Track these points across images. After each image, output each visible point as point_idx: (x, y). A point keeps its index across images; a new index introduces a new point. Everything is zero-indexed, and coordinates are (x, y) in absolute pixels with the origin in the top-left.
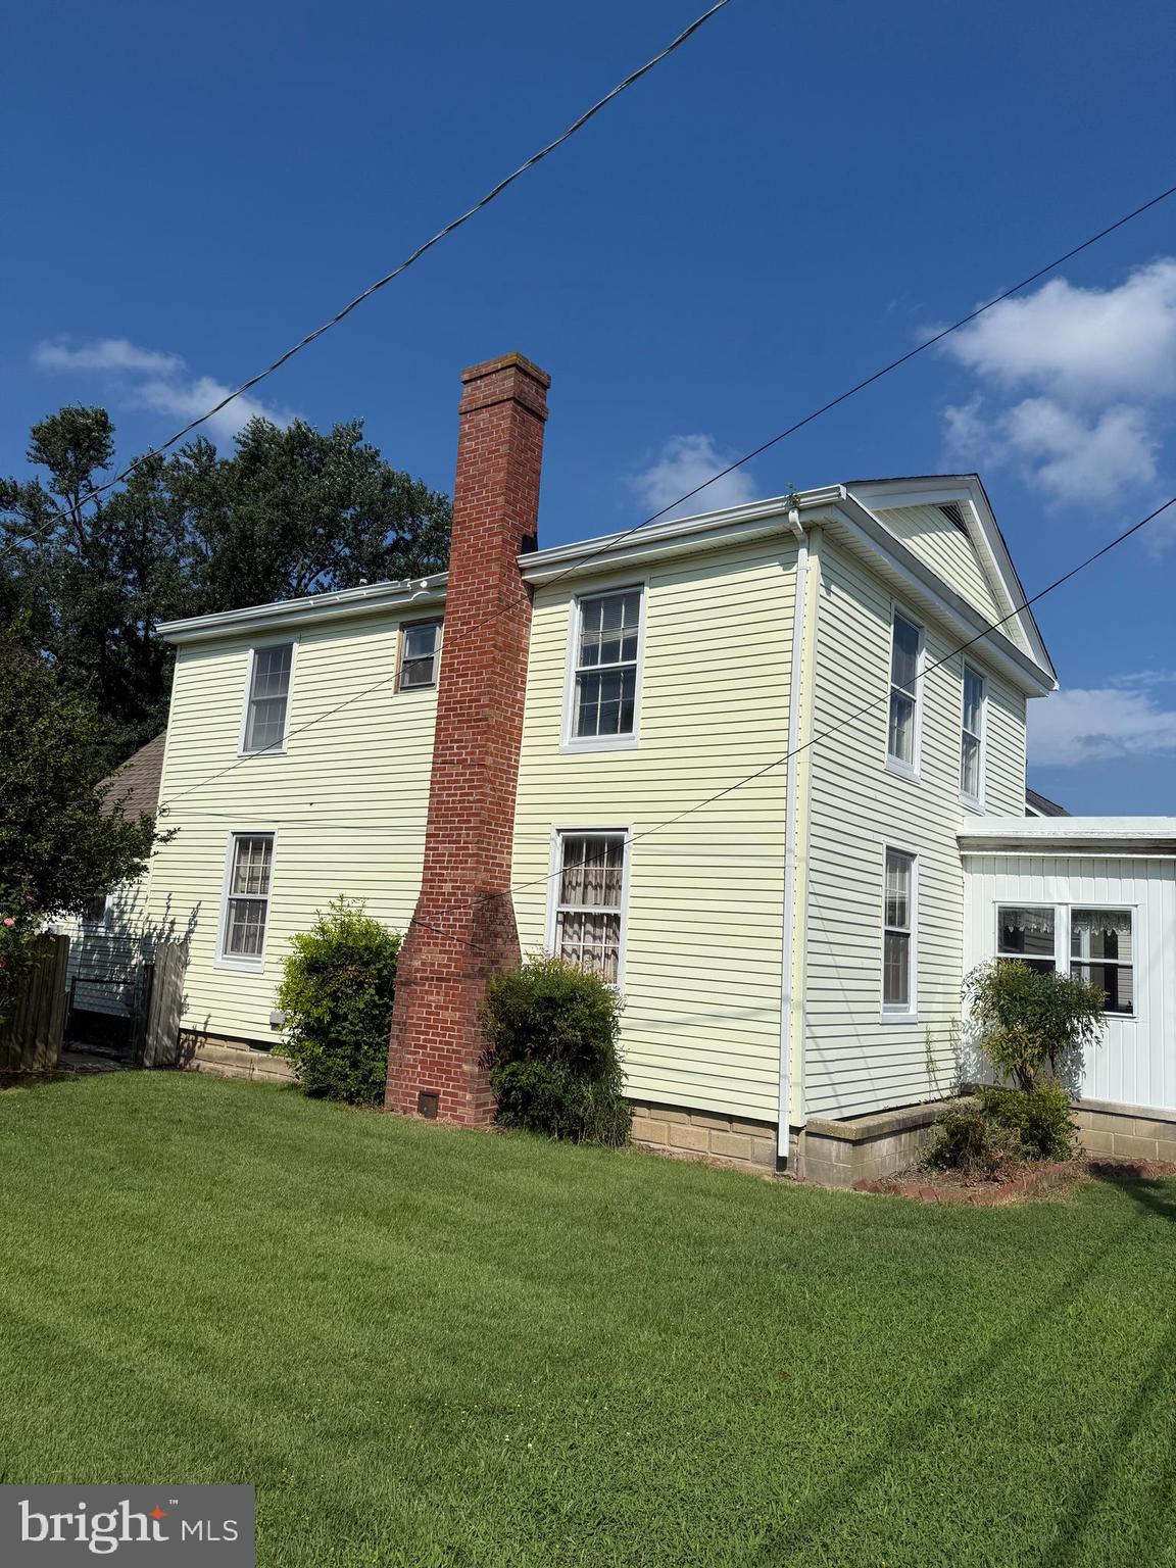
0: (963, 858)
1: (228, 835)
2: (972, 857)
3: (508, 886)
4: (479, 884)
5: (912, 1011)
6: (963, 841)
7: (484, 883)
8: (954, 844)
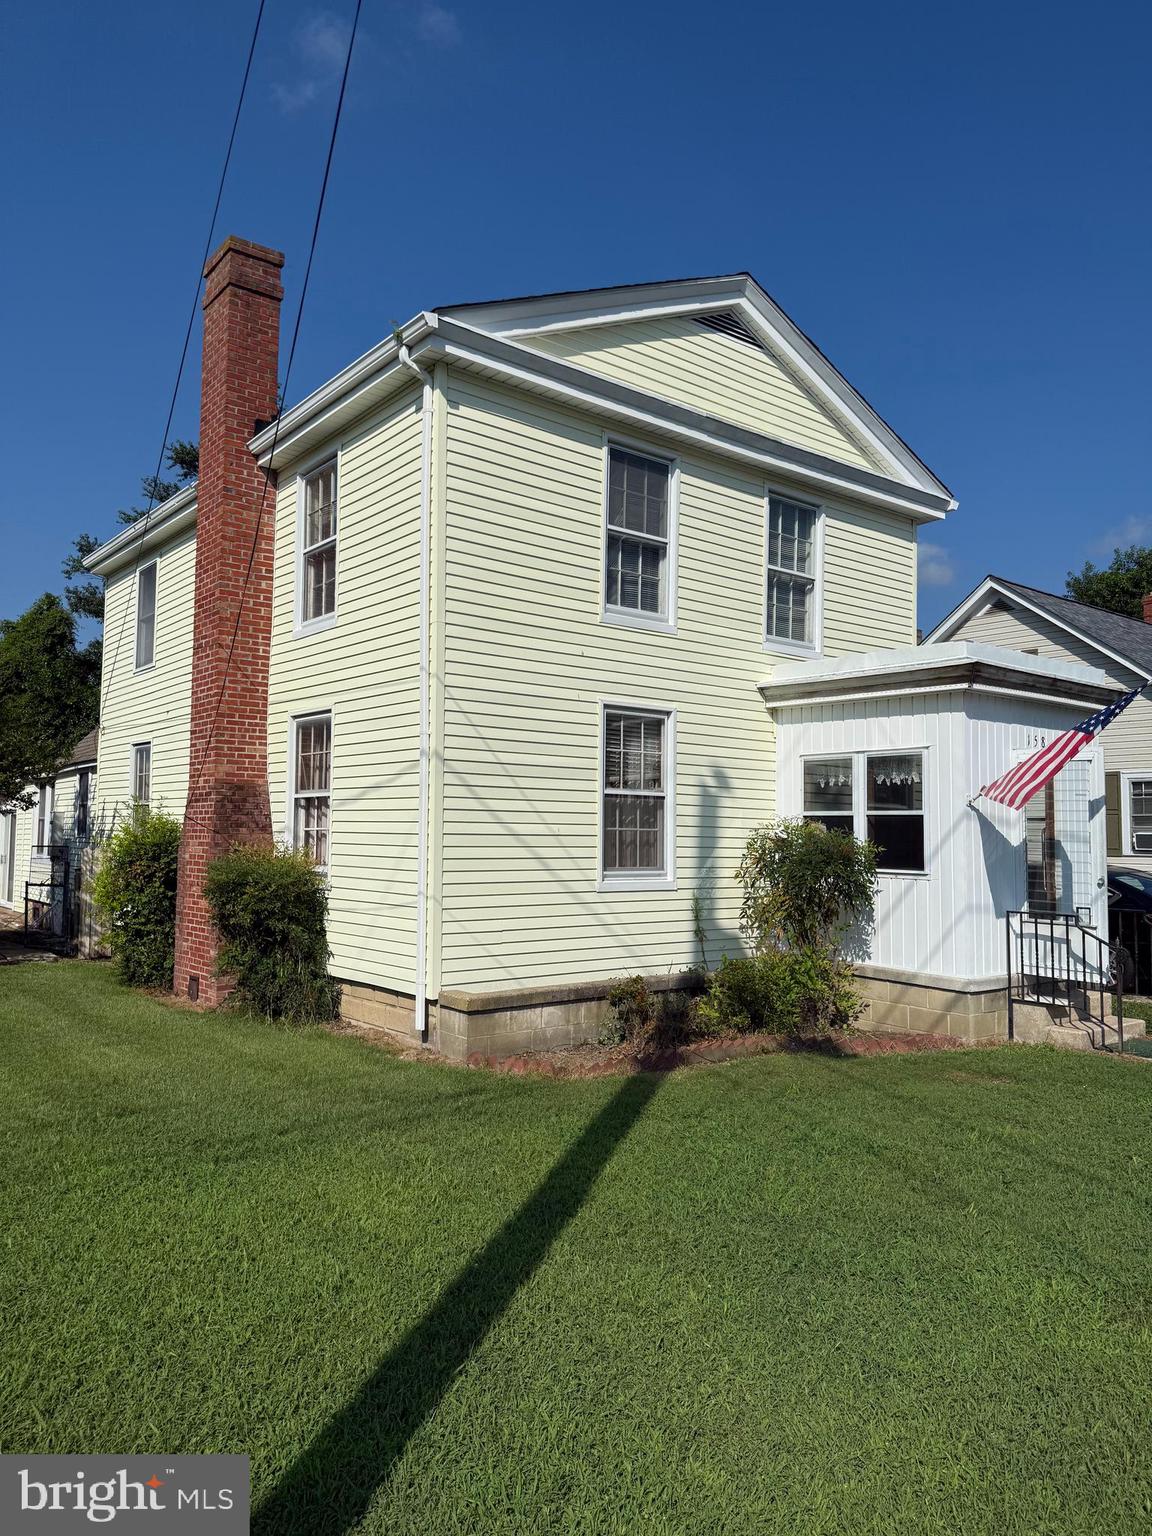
0: (773, 712)
1: (130, 747)
2: (782, 709)
3: (263, 777)
4: (221, 776)
5: (670, 878)
6: (767, 693)
7: (228, 774)
8: (758, 697)
